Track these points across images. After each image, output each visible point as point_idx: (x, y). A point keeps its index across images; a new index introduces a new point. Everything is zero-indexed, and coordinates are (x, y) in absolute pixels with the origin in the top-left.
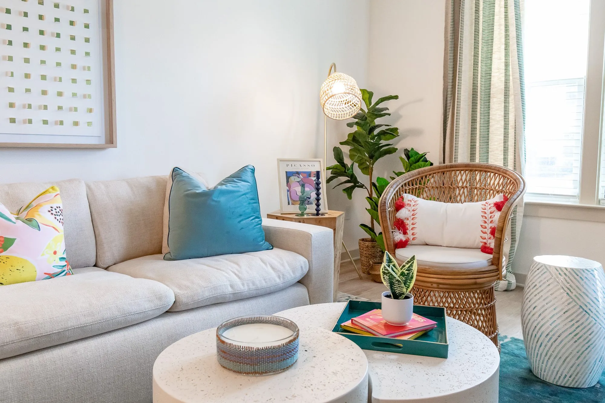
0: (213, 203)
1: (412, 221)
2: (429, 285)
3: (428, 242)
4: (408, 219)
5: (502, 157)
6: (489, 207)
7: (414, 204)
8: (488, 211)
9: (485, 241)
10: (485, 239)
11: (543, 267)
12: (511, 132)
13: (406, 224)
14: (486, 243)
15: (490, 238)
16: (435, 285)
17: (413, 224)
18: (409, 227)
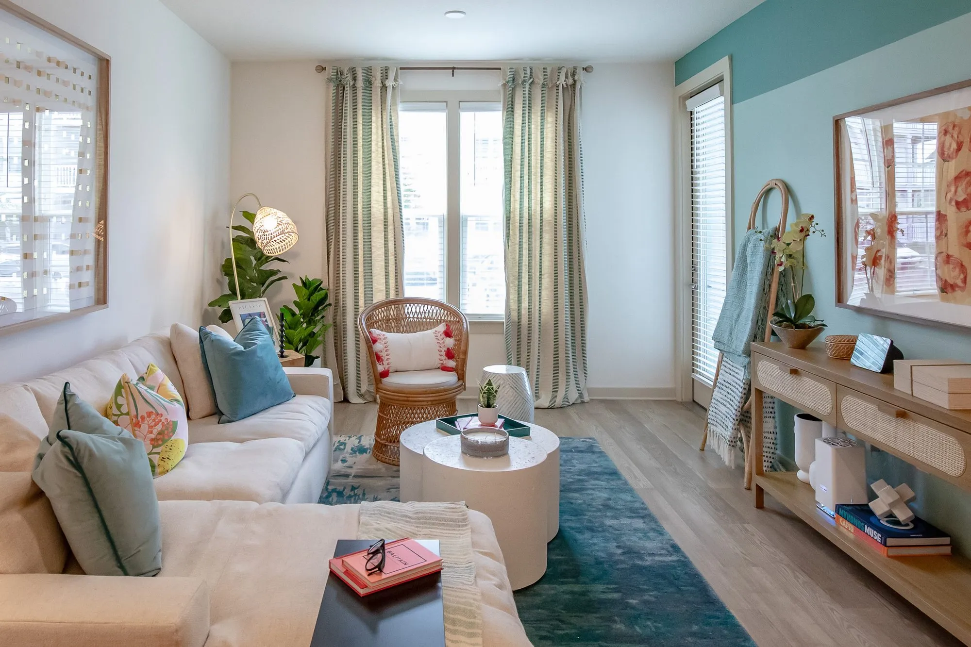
0: (258, 359)
1: (386, 353)
2: (425, 403)
3: (399, 369)
4: (382, 352)
5: (384, 281)
6: (439, 334)
7: (383, 337)
8: (440, 338)
9: (442, 362)
10: (442, 360)
11: (497, 376)
12: (392, 259)
13: (381, 355)
14: (442, 364)
15: (445, 360)
16: (430, 403)
17: (387, 355)
18: (385, 358)
